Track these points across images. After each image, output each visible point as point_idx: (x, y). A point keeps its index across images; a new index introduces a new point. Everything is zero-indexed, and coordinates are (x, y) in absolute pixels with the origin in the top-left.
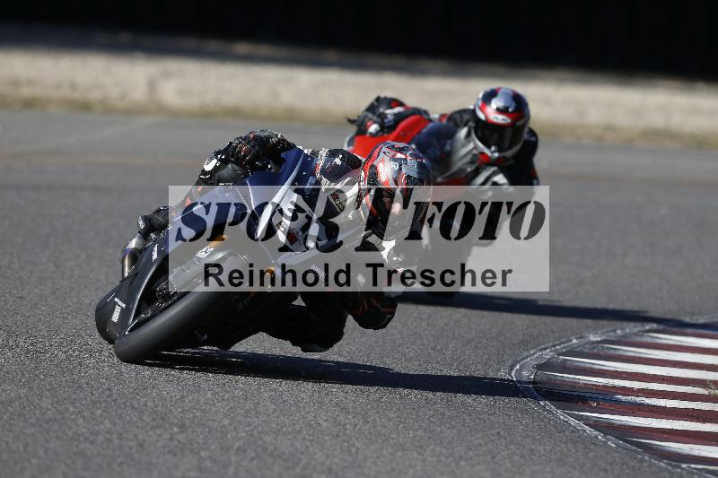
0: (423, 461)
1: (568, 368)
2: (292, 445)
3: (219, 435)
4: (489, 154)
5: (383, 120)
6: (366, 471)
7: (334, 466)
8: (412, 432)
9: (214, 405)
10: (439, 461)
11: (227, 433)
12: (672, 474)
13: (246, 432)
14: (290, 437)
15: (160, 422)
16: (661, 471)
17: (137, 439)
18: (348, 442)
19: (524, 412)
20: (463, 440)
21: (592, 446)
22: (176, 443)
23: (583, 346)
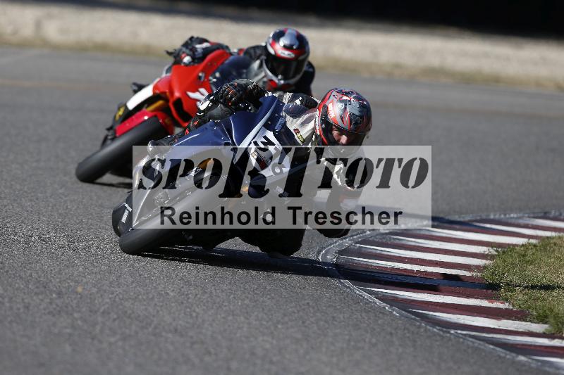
0: (249, 324)
1: (363, 254)
2: (146, 309)
3: (89, 301)
4: (277, 81)
5: (194, 53)
6: (204, 331)
7: (179, 327)
8: (240, 301)
9: (85, 277)
10: (262, 324)
11: (95, 299)
12: (443, 337)
13: (110, 298)
14: (145, 303)
15: (42, 289)
16: (435, 335)
17: (24, 303)
18: (190, 308)
19: (328, 287)
20: (281, 309)
21: (381, 315)
22: (54, 306)
23: (375, 236)
